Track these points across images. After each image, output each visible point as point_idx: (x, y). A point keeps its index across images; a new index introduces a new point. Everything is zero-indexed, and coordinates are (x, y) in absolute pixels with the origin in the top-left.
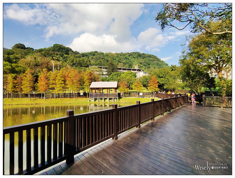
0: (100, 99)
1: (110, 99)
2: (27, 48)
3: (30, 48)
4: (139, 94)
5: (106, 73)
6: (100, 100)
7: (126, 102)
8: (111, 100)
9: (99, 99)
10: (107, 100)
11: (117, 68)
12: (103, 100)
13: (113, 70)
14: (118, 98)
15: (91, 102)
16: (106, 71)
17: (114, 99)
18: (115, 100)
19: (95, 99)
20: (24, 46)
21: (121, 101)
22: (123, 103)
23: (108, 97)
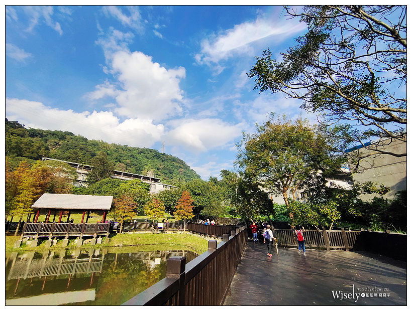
0: (58, 238)
1: (85, 238)
4: (156, 225)
5: (86, 178)
6: (55, 241)
7: (126, 243)
8: (88, 240)
9: (53, 238)
10: (78, 242)
11: (113, 171)
12: (66, 240)
13: (102, 174)
14: (107, 234)
15: (24, 249)
16: (87, 174)
17: (97, 237)
18: (100, 240)
19: (41, 240)
21: (115, 241)
22: (118, 246)
23: (82, 234)
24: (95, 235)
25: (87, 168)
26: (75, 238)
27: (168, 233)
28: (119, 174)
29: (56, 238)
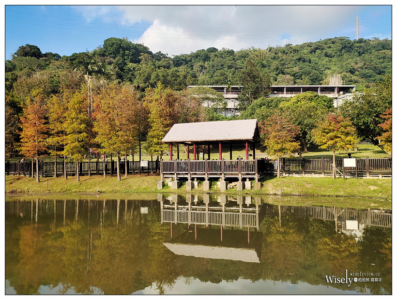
0: (198, 179)
1: (229, 180)
2: (45, 55)
3: (51, 54)
6: (196, 183)
7: (287, 190)
8: (233, 184)
9: (193, 179)
10: (221, 185)
12: (206, 183)
14: (256, 177)
15: (167, 190)
17: (244, 180)
18: (248, 183)
19: (182, 181)
20: (39, 49)
21: (270, 186)
22: (275, 194)
23: (223, 174)
24: (240, 177)
25: (235, 90)
26: (217, 179)
27: (368, 177)
28: (280, 90)
29: (195, 179)
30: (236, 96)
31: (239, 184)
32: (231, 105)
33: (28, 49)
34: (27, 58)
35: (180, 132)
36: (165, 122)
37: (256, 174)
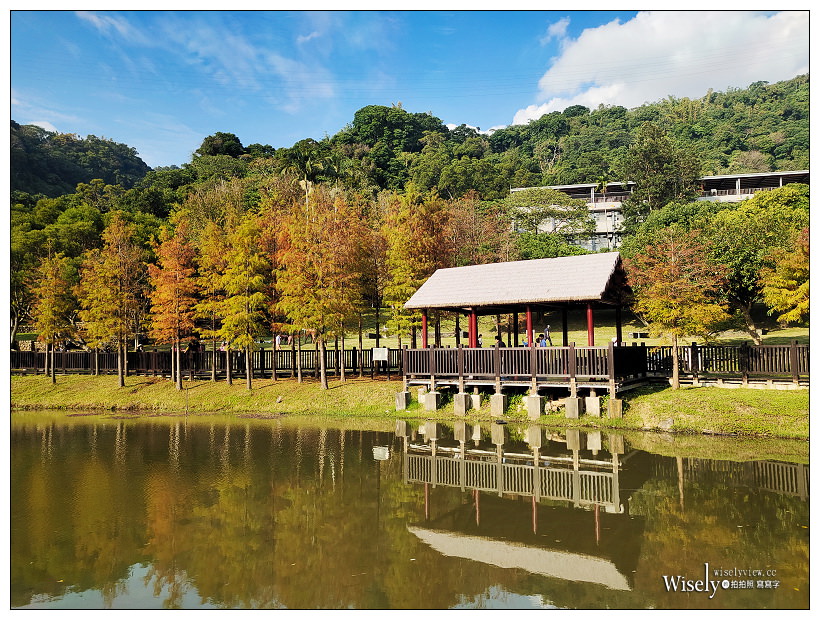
0: (481, 389)
1: (551, 394)
2: (248, 150)
3: (258, 146)
5: (621, 220)
6: (476, 398)
8: (561, 402)
9: (469, 389)
10: (530, 403)
11: (697, 181)
12: (499, 397)
14: (611, 387)
15: (415, 413)
16: (619, 211)
17: (583, 393)
18: (592, 402)
20: (237, 140)
21: (648, 410)
22: (657, 430)
23: (534, 379)
24: (572, 386)
25: (614, 192)
26: (523, 391)
28: (726, 185)
29: (476, 390)
30: (618, 205)
31: (571, 402)
32: (604, 224)
33: (220, 141)
34: (218, 157)
35: (447, 287)
36: (418, 267)
37: (612, 381)
